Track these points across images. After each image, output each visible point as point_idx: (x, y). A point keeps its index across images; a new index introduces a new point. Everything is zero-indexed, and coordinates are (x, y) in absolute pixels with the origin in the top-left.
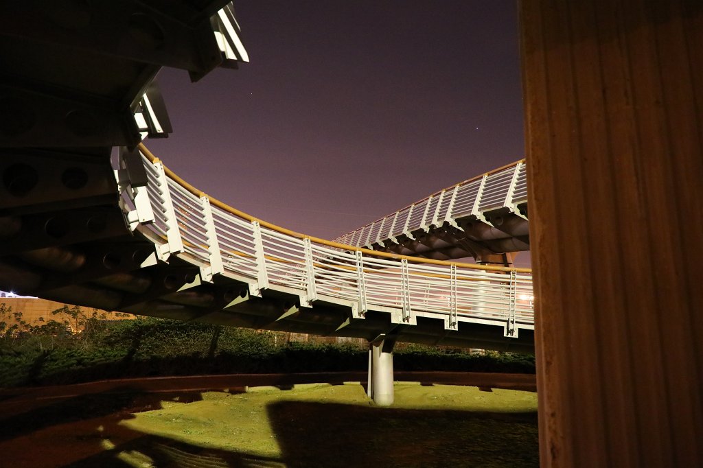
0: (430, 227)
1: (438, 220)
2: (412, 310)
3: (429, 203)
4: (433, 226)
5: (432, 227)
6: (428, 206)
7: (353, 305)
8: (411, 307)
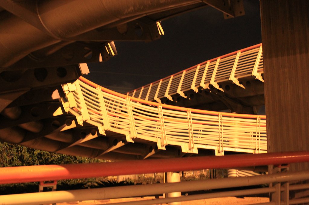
0: (198, 88)
1: (205, 83)
2: (195, 143)
3: (197, 70)
4: (202, 87)
5: (200, 88)
6: (197, 73)
7: (157, 140)
8: (195, 142)
